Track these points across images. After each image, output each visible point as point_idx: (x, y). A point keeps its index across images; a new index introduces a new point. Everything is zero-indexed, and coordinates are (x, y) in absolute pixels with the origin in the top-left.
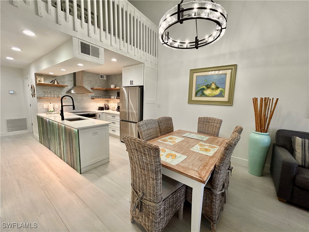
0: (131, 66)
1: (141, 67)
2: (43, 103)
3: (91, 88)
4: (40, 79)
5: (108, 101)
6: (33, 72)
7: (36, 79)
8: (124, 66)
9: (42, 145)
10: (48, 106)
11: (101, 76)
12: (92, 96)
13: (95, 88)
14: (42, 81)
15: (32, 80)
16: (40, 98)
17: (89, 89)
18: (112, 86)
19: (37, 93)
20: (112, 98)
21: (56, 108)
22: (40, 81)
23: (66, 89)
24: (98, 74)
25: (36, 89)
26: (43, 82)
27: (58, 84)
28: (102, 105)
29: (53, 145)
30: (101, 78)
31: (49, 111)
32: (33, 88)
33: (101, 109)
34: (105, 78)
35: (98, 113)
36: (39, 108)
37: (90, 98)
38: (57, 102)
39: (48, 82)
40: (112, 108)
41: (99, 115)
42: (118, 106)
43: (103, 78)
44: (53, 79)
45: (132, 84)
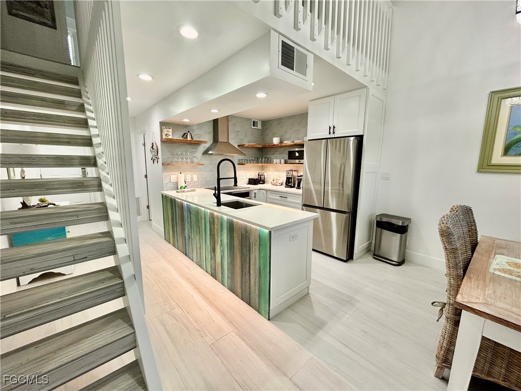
0: (333, 97)
1: (360, 96)
2: (170, 173)
3: (239, 146)
4: (168, 131)
5: (263, 168)
6: (156, 119)
7: (161, 131)
8: (312, 98)
9: (170, 246)
10: (177, 178)
11: (254, 122)
12: (239, 160)
13: (246, 146)
14: (170, 135)
15: (155, 134)
16: (168, 164)
17: (236, 146)
19: (162, 155)
21: (188, 181)
22: (167, 134)
23: (202, 148)
24: (248, 120)
25: (162, 149)
26: (171, 137)
27: (192, 139)
28: (254, 175)
30: (254, 126)
31: (179, 188)
32: (154, 147)
33: (252, 182)
34: (259, 127)
35: (253, 191)
36: (165, 181)
37: (237, 162)
38: (190, 171)
39: (178, 136)
40: (274, 181)
41: (255, 193)
42: (288, 176)
43: (257, 126)
44: (185, 131)
45: (334, 133)
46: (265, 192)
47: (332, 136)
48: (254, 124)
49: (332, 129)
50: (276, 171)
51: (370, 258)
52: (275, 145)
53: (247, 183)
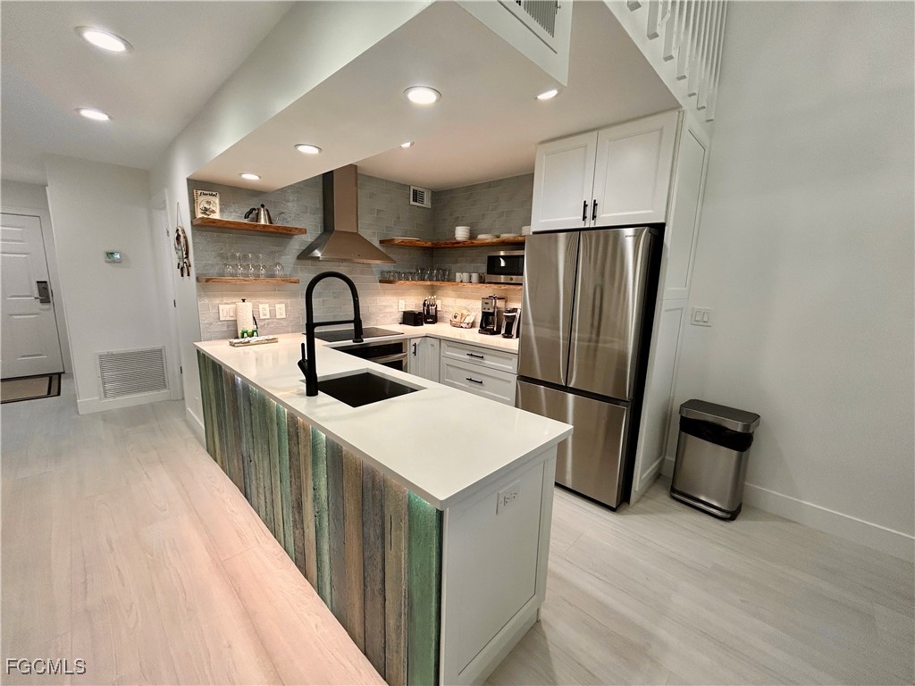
0: (595, 133)
1: (662, 130)
2: (217, 301)
3: (381, 242)
4: (209, 203)
5: (433, 290)
6: (181, 173)
7: (193, 202)
8: (546, 137)
10: (236, 312)
11: (415, 192)
12: (382, 272)
13: (396, 242)
14: (213, 212)
15: (179, 209)
16: (207, 280)
17: (377, 244)
18: (461, 233)
19: (195, 260)
20: (458, 279)
21: (262, 317)
22: (206, 210)
23: (296, 245)
24: (404, 186)
25: (194, 243)
26: (216, 216)
27: (271, 222)
29: (261, 491)
30: (415, 200)
31: (240, 335)
32: (182, 239)
33: (411, 318)
34: (427, 203)
35: (410, 339)
36: (206, 318)
37: (377, 277)
38: (267, 296)
39: (235, 216)
40: (455, 317)
41: (415, 345)
42: (486, 311)
43: (422, 202)
44: (255, 203)
45: (594, 217)
46: (436, 343)
47: (590, 224)
48: (417, 196)
49: (591, 209)
50: (460, 297)
51: (663, 498)
52: (459, 243)
53: (400, 320)
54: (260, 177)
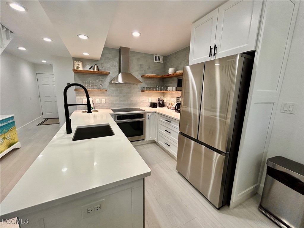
2: (82, 97)
3: (142, 76)
4: (78, 65)
5: (163, 95)
7: (74, 65)
11: (156, 57)
12: (142, 88)
13: (145, 76)
14: (79, 68)
18: (171, 71)
20: (169, 90)
21: (97, 103)
22: (77, 67)
23: (108, 79)
24: (153, 55)
26: (81, 69)
27: (98, 70)
28: (155, 100)
30: (156, 60)
34: (161, 61)
35: (147, 113)
37: (140, 89)
38: (98, 96)
39: (86, 68)
40: (169, 105)
41: (149, 115)
42: (178, 102)
43: (159, 60)
44: (94, 64)
45: (215, 54)
46: (157, 115)
47: (213, 58)
48: (157, 58)
49: (213, 50)
50: (172, 97)
52: (169, 75)
53: (149, 106)
54: (89, 54)
